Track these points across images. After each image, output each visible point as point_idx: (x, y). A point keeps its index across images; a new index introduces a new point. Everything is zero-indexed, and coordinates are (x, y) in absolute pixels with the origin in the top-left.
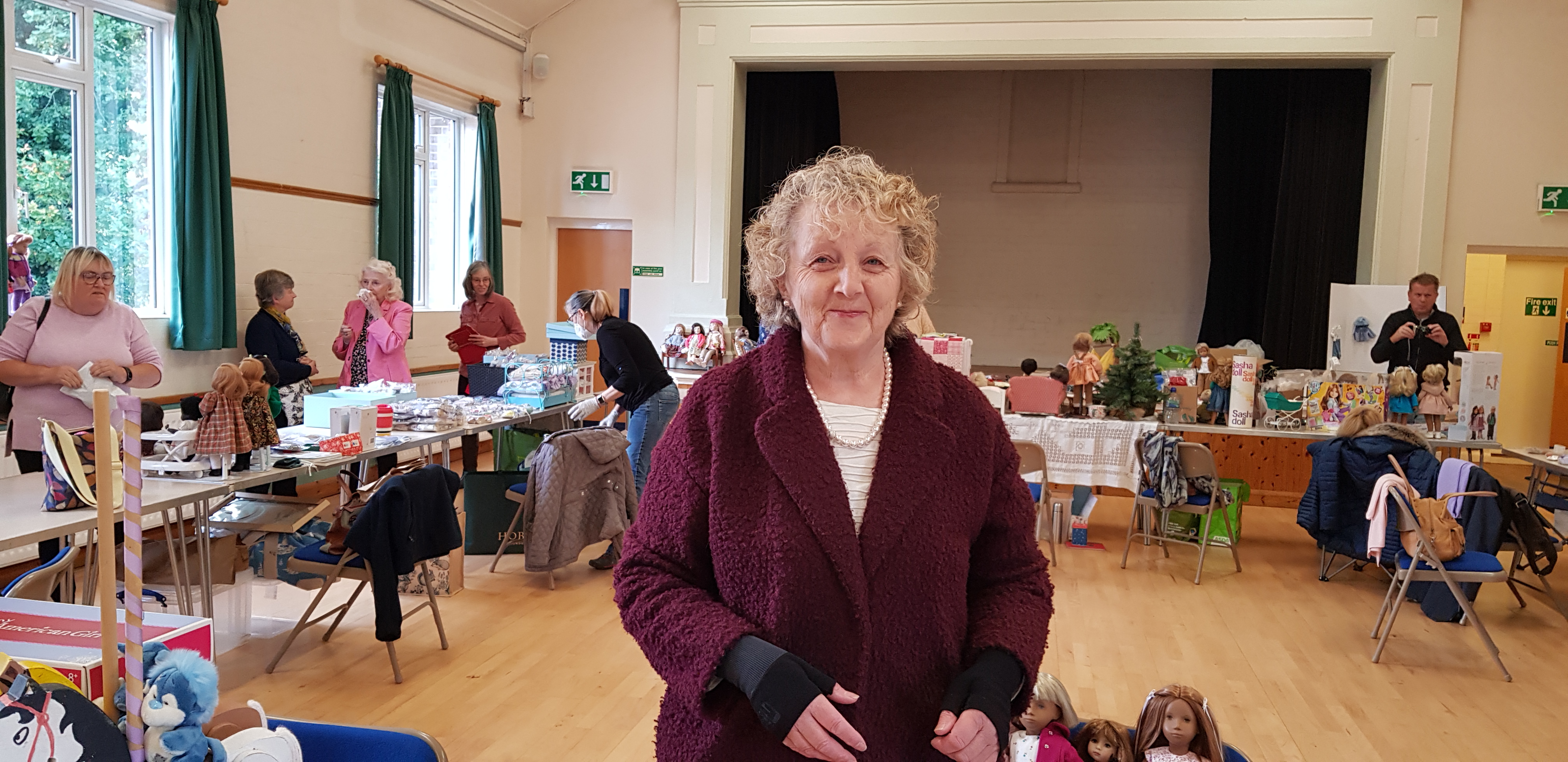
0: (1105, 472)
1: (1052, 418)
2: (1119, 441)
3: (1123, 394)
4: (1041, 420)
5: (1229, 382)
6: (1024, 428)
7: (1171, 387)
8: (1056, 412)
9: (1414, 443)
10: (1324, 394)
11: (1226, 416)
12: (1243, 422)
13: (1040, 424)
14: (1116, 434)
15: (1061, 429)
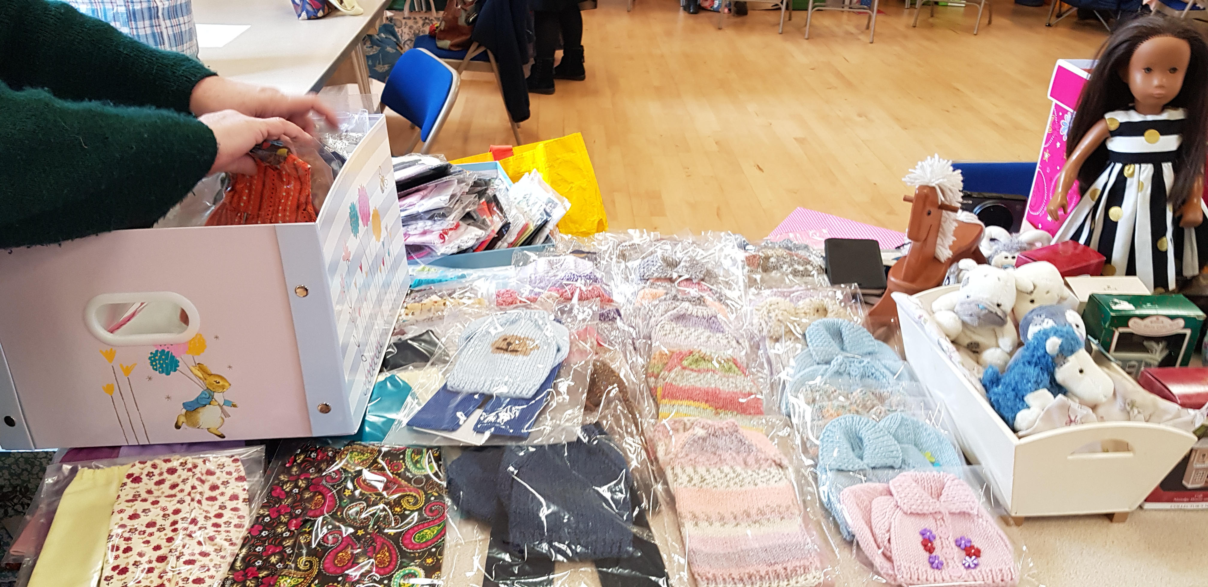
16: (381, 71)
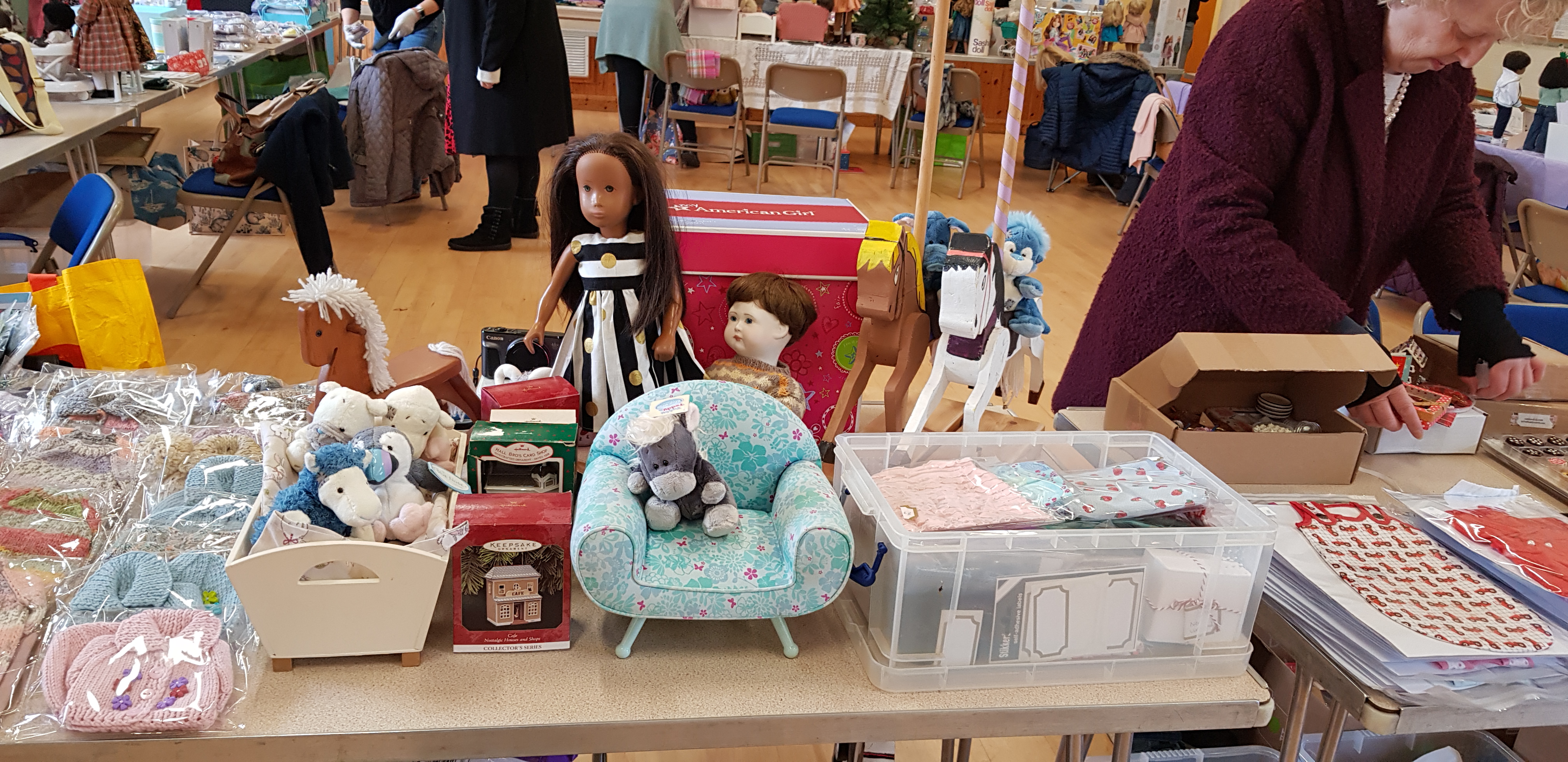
0: (865, 99)
1: (819, 45)
2: (878, 69)
3: (882, 23)
4: (809, 48)
5: (971, 12)
6: (794, 56)
7: (921, 16)
8: (822, 40)
9: (1138, 68)
10: (1047, 25)
11: (965, 44)
12: (982, 51)
13: (808, 52)
14: (876, 62)
15: (827, 57)
16: (151, 211)
